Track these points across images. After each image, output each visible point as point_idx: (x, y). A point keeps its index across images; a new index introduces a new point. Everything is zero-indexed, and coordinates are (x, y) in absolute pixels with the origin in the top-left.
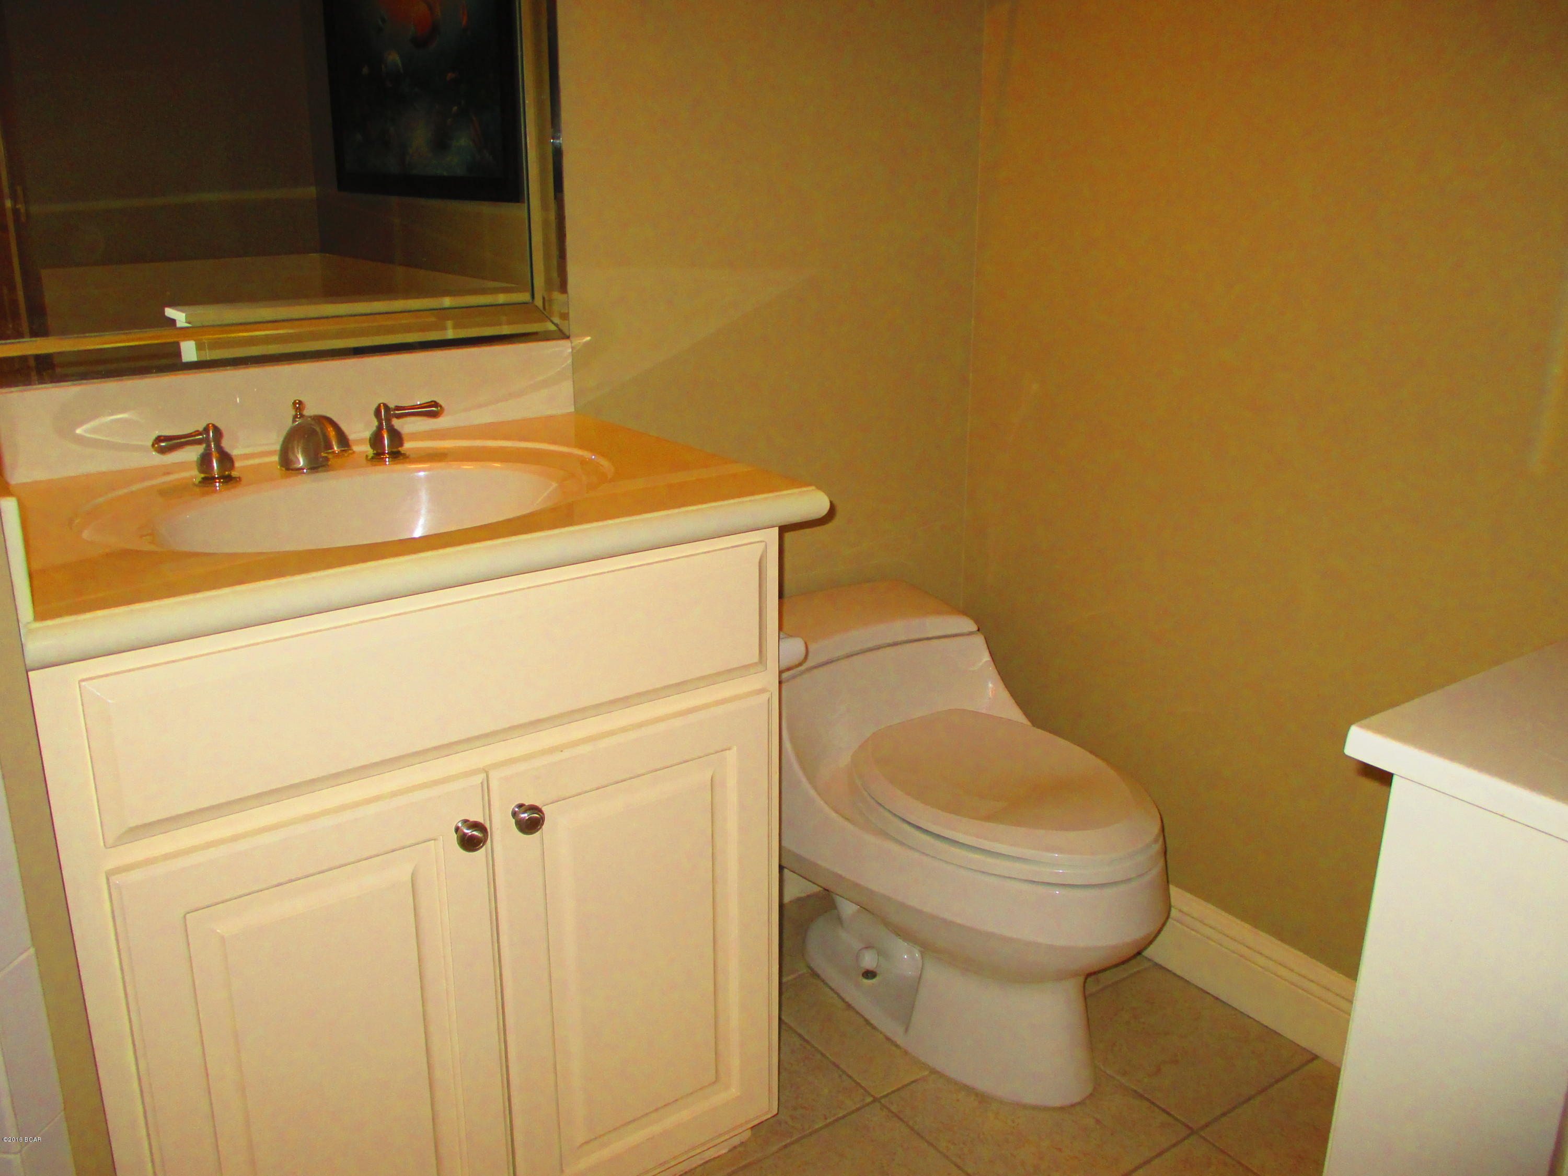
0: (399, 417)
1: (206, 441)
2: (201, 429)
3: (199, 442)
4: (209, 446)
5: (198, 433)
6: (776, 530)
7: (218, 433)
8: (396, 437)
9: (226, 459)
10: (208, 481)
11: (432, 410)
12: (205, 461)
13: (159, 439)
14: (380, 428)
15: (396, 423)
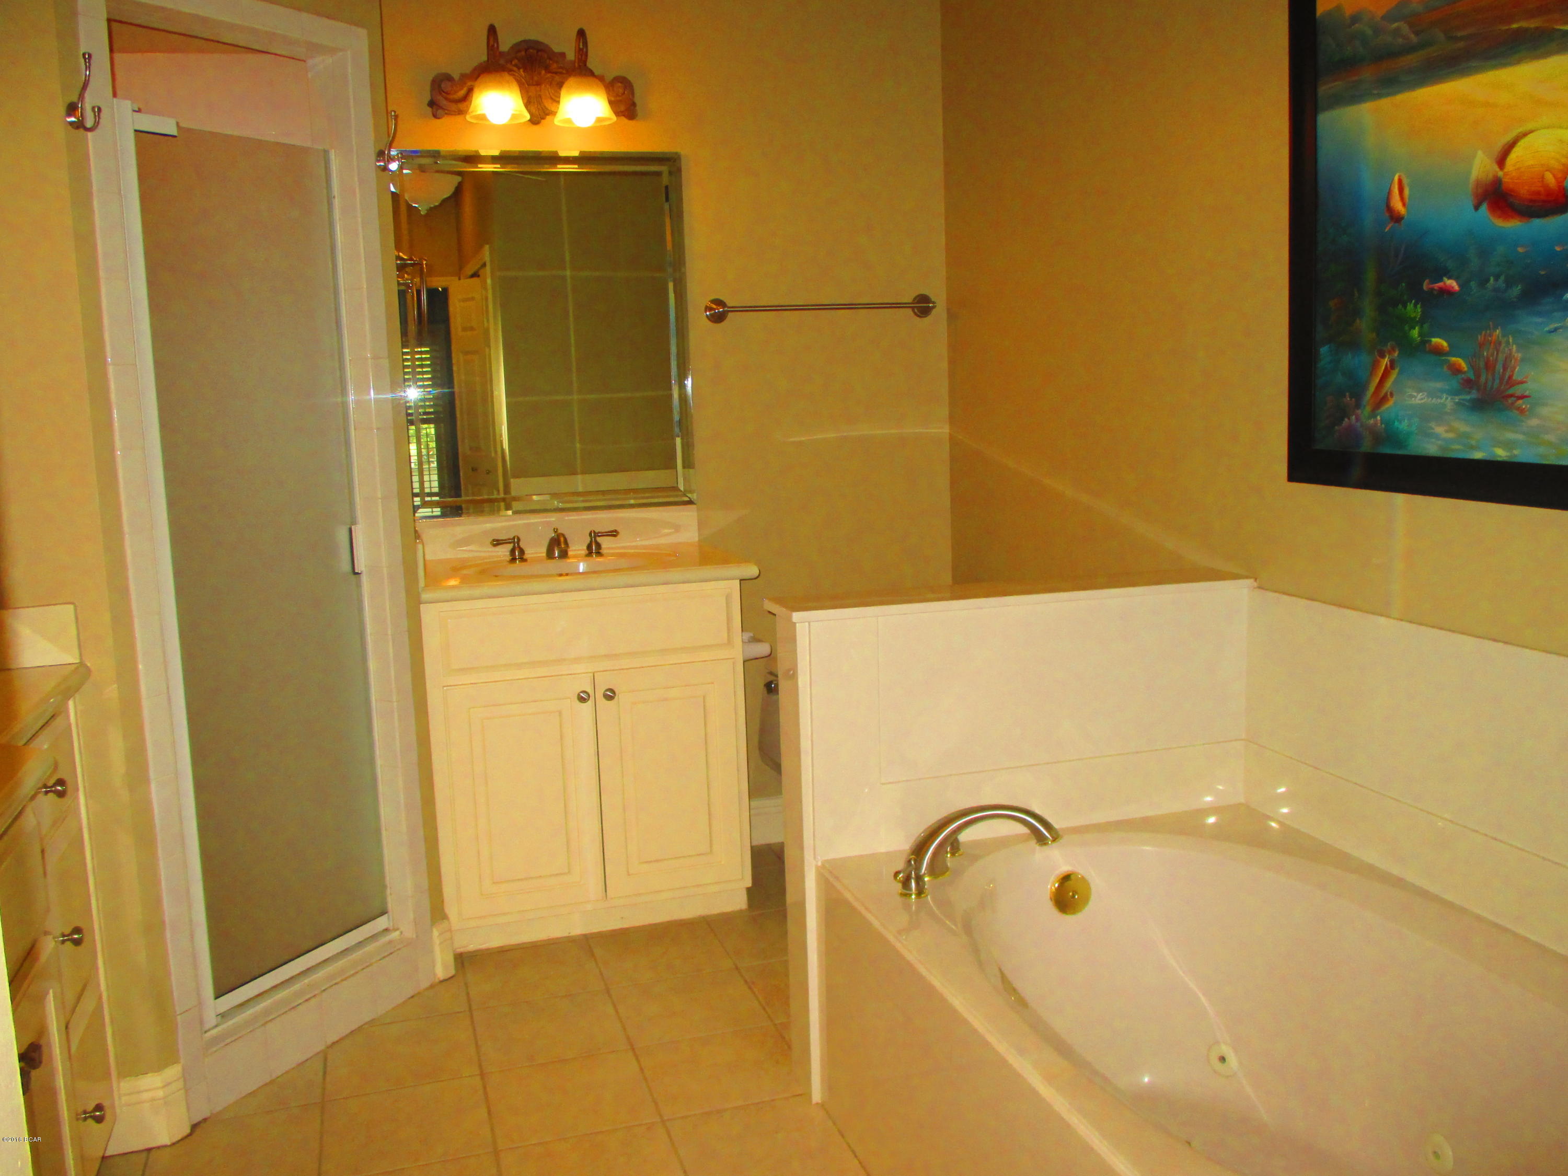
0: (599, 536)
1: (514, 542)
2: (512, 537)
3: (510, 543)
4: (515, 545)
5: (509, 539)
6: (739, 581)
7: (519, 540)
8: (599, 546)
9: (522, 552)
10: (513, 560)
11: (614, 534)
12: (513, 552)
13: (494, 540)
14: (591, 542)
15: (599, 539)
